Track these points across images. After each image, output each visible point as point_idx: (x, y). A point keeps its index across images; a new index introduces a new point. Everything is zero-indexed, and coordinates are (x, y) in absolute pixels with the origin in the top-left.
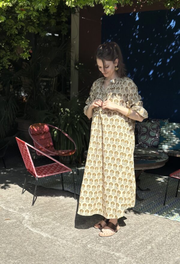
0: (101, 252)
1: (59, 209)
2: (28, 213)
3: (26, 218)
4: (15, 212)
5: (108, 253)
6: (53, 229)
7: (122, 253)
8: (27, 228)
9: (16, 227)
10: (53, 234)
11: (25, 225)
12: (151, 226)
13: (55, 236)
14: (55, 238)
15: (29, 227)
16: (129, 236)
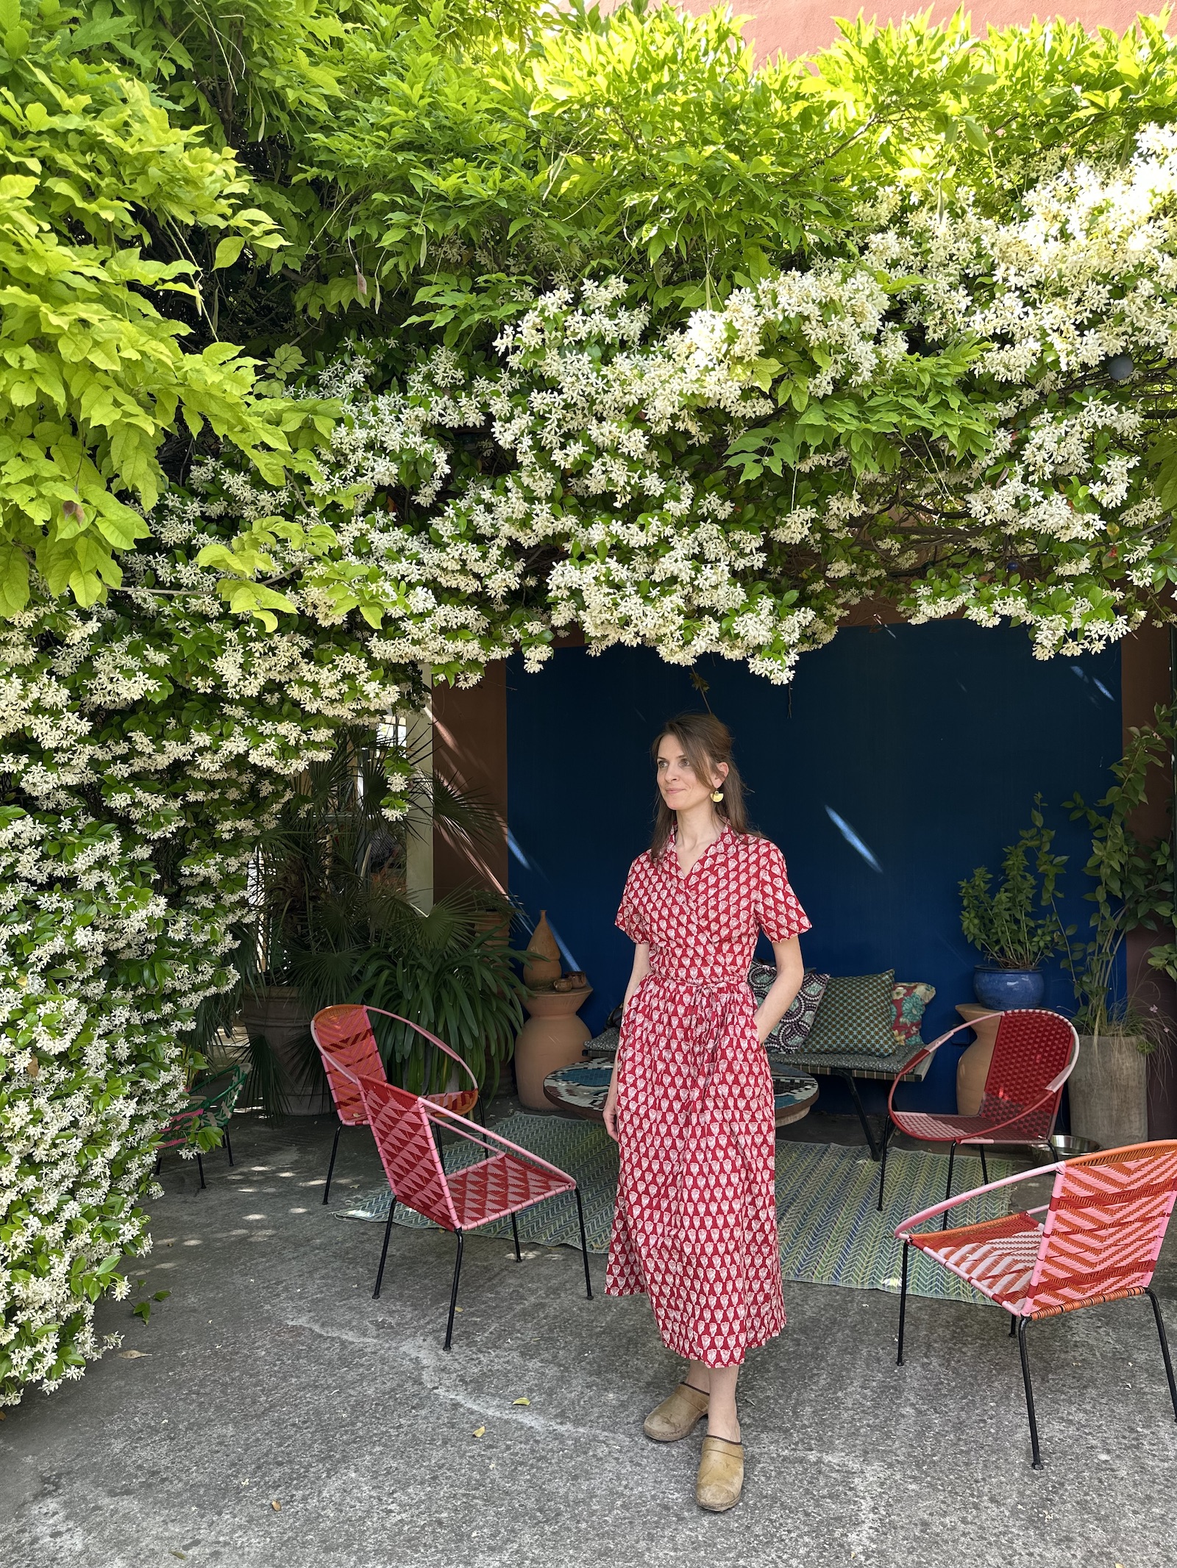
0: (772, 1458)
1: (518, 1308)
2: (420, 1341)
3: (425, 1362)
4: (367, 1340)
5: (801, 1461)
6: (550, 1395)
7: (842, 1450)
8: (456, 1406)
9: (413, 1408)
10: (562, 1417)
11: (441, 1391)
12: (853, 1328)
13: (577, 1422)
14: (581, 1430)
15: (460, 1398)
16: (816, 1379)
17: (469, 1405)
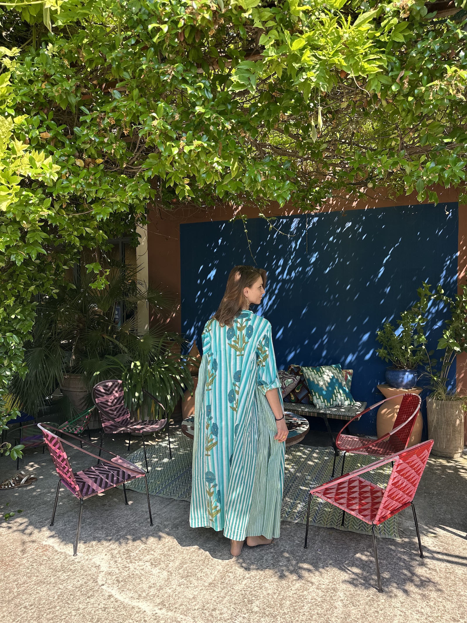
6: (159, 590)
8: (110, 596)
10: (163, 604)
11: (105, 587)
15: (113, 592)
17: (116, 597)
